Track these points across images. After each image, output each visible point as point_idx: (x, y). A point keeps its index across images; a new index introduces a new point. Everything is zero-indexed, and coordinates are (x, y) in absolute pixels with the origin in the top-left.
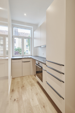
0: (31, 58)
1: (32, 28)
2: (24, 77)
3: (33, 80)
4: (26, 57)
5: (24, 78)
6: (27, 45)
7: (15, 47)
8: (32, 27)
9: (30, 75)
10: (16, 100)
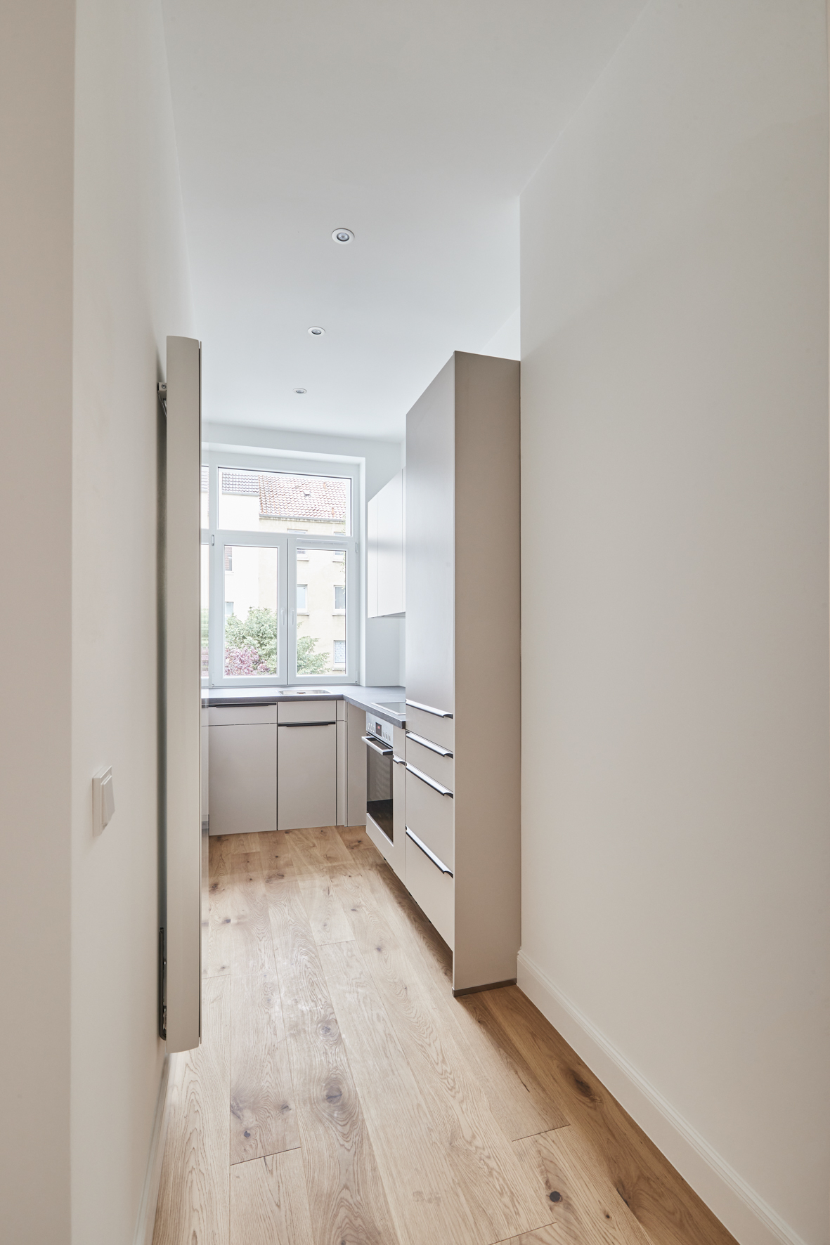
0: (341, 698)
1: (358, 466)
2: (287, 832)
3: (347, 851)
4: (309, 691)
5: (287, 836)
6: (337, 588)
7: (231, 604)
8: (362, 460)
9: (337, 827)
10: (233, 921)
